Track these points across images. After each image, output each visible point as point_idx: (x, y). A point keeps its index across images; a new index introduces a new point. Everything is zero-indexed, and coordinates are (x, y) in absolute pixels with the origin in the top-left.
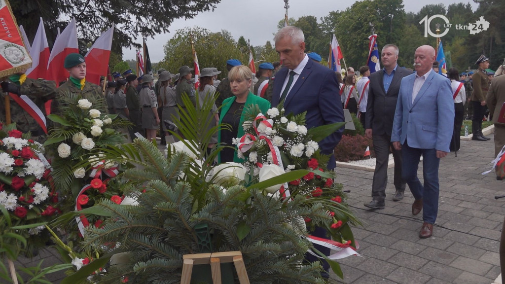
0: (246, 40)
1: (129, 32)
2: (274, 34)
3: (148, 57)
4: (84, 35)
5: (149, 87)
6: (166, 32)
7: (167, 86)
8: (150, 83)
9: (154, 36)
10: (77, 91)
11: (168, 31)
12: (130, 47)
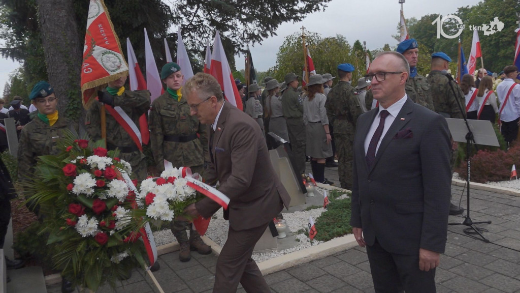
0: (362, 44)
1: (236, 39)
2: (392, 36)
3: (252, 65)
4: (193, 45)
5: (254, 96)
6: (273, 35)
7: (272, 95)
8: (256, 92)
9: (261, 42)
10: (174, 102)
11: (275, 34)
12: (239, 54)
